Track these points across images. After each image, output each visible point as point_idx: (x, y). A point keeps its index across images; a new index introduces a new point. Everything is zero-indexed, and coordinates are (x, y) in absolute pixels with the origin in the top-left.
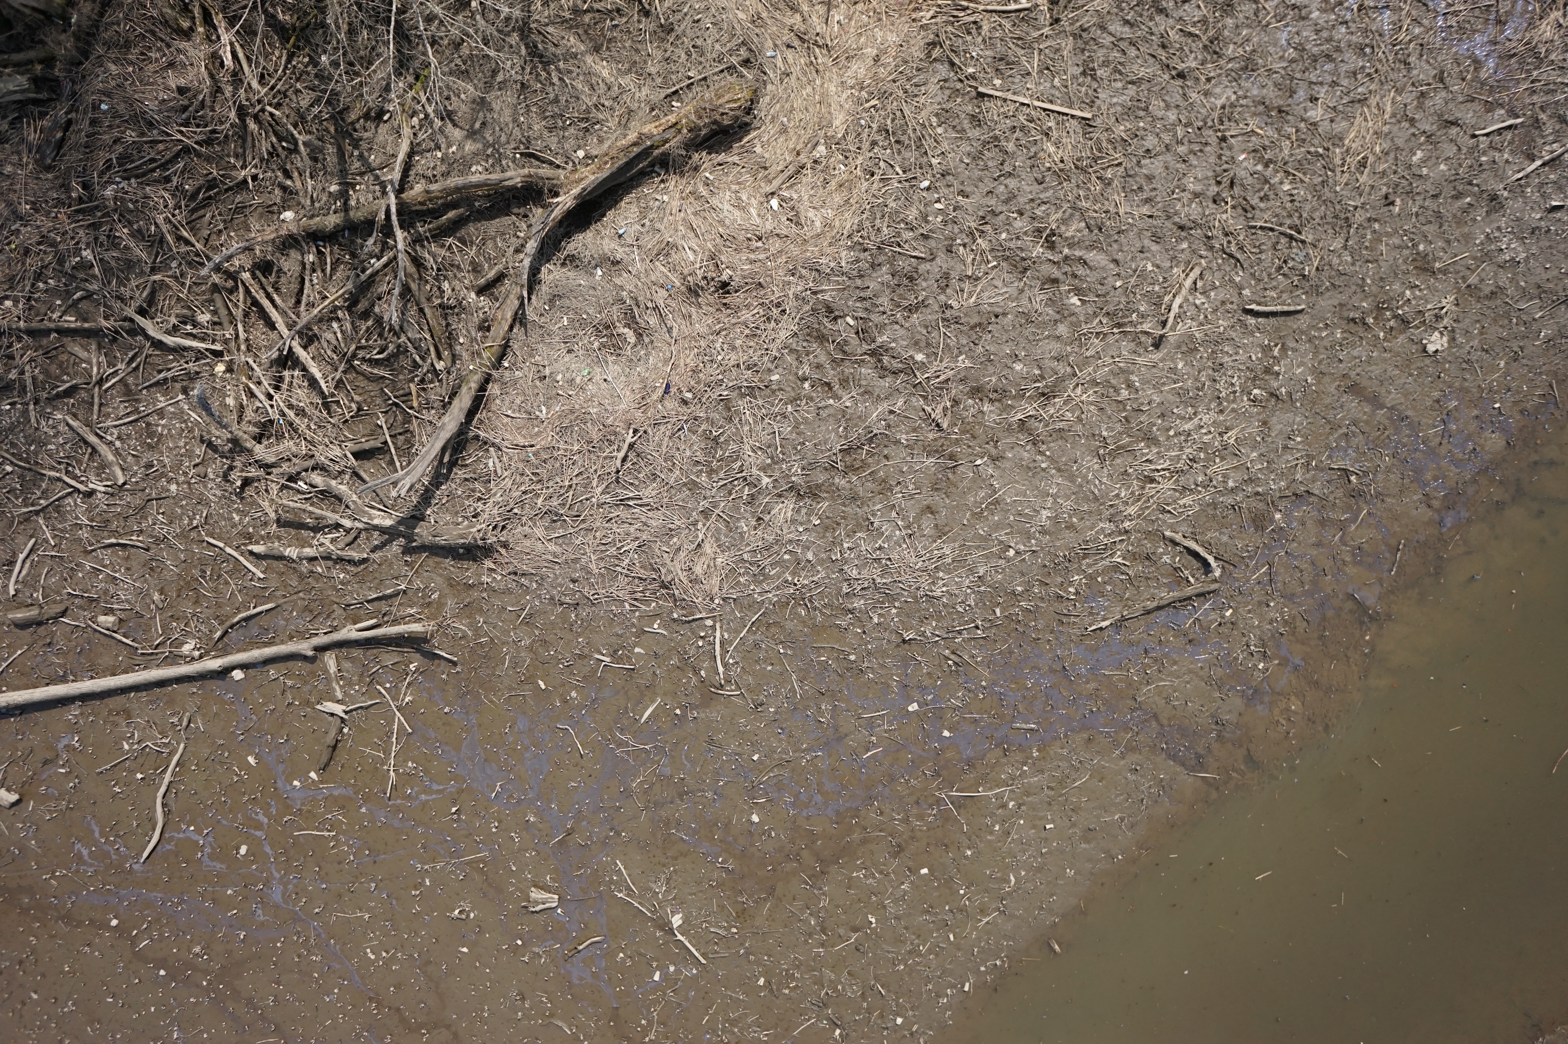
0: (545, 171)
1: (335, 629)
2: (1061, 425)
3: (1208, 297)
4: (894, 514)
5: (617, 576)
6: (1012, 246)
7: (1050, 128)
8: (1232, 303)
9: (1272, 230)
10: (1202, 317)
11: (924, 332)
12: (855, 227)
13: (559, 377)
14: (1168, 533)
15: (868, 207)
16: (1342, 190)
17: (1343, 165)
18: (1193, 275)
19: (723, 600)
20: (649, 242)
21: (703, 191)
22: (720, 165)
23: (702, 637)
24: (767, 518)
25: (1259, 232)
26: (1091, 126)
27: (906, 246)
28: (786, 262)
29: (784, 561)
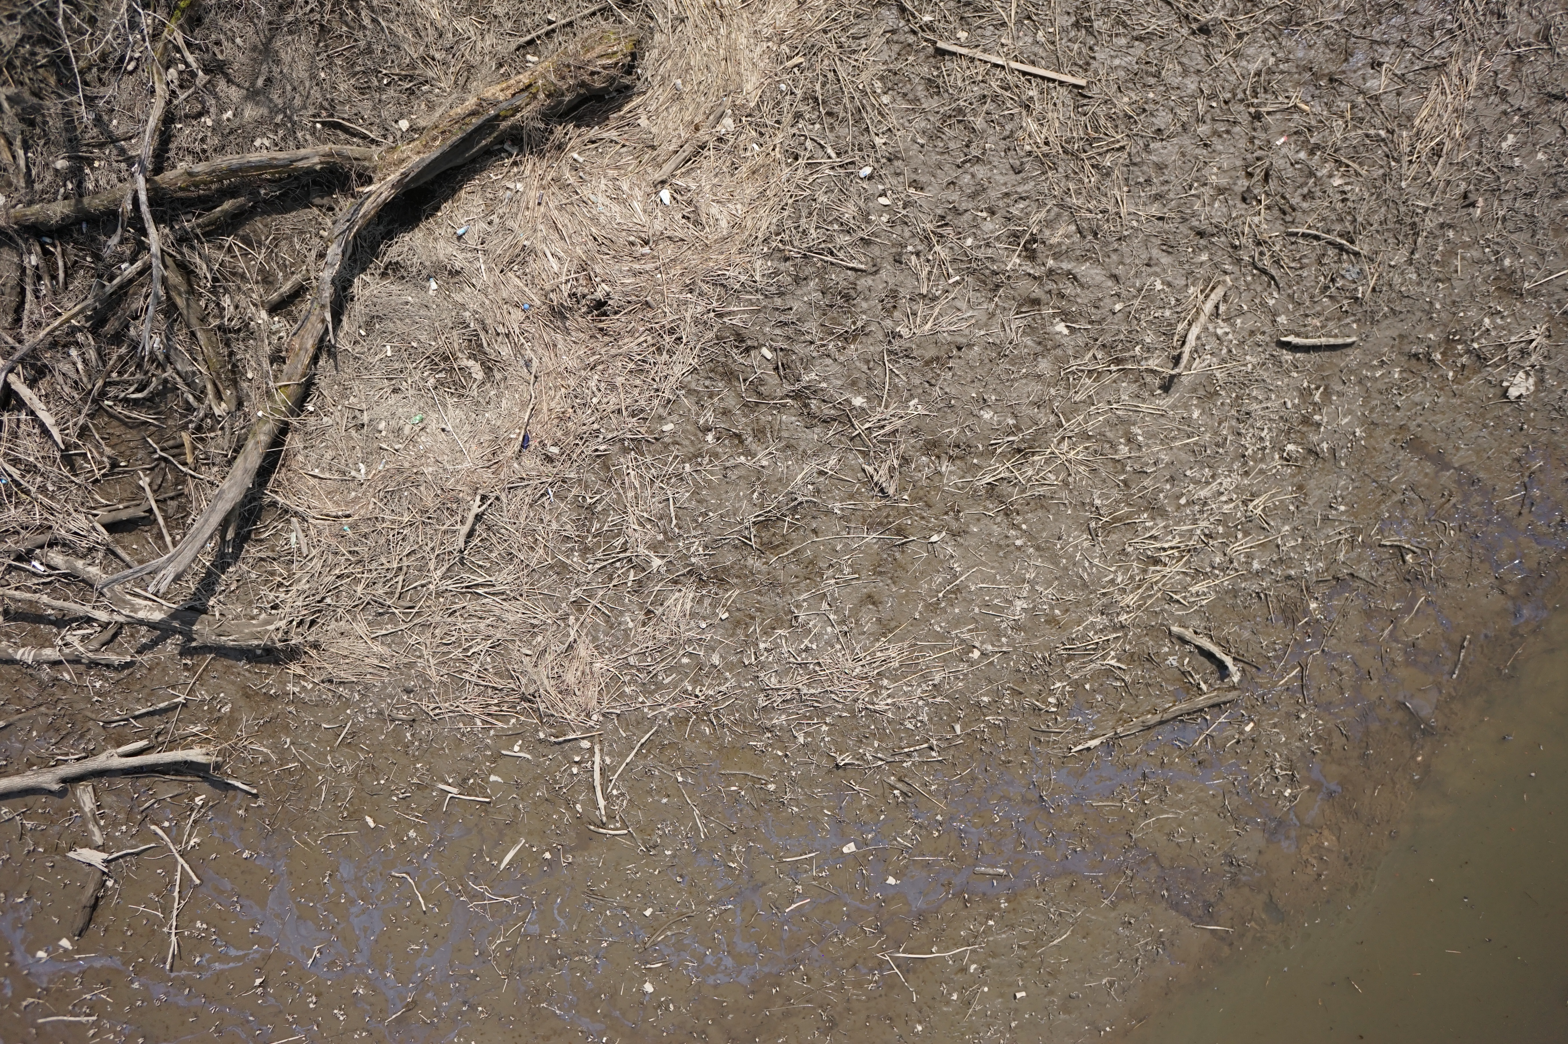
0: (353, 149)
1: (90, 754)
2: (1042, 490)
3: (1233, 325)
4: (824, 606)
5: (464, 685)
6: (981, 256)
7: (1031, 97)
8: (1263, 333)
9: (1317, 238)
10: (1225, 351)
11: (864, 368)
12: (773, 228)
13: (382, 425)
14: (1175, 629)
15: (790, 201)
16: (1409, 186)
17: (1411, 153)
18: (1215, 297)
19: (603, 715)
20: (499, 245)
21: (569, 177)
22: (593, 142)
23: (576, 763)
24: (659, 611)
25: (1301, 241)
26: (1085, 97)
27: (841, 255)
28: (682, 274)
29: (682, 666)
